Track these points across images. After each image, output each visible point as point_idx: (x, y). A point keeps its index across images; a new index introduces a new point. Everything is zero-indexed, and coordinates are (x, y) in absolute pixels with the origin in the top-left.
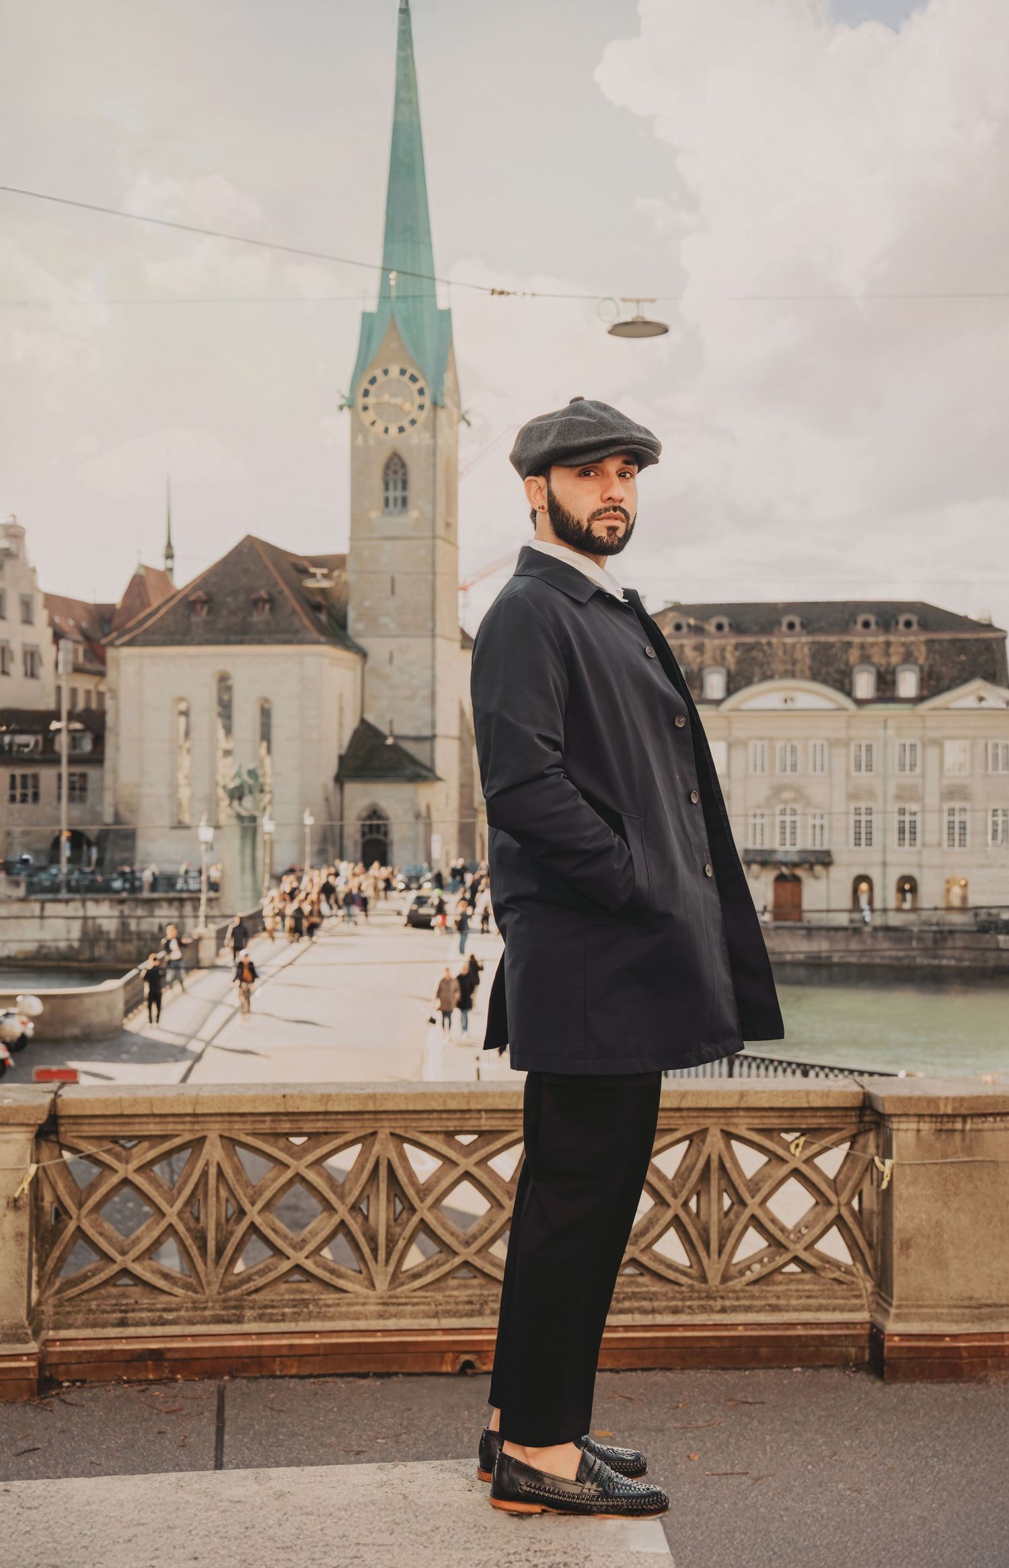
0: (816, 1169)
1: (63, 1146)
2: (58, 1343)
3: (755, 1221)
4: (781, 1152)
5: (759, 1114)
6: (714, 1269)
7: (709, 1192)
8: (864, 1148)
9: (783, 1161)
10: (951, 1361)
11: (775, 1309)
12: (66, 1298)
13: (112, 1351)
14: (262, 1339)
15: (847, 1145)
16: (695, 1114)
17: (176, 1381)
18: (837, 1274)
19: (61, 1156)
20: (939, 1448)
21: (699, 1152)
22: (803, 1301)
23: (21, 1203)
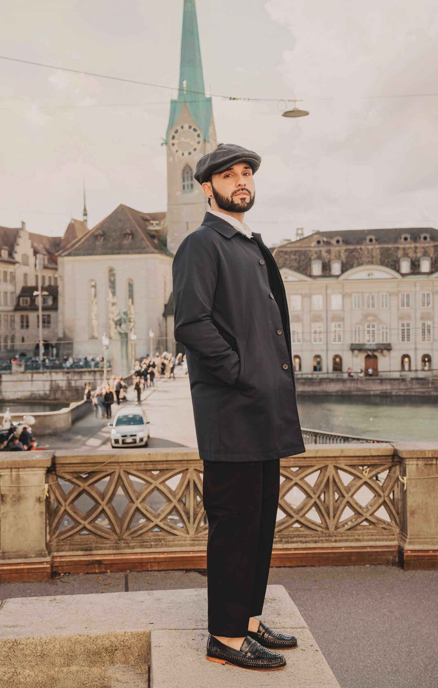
0: (374, 481)
1: (58, 476)
2: (58, 558)
3: (349, 504)
4: (359, 474)
5: (350, 459)
6: (331, 524)
7: (329, 492)
8: (395, 473)
9: (361, 478)
10: (432, 561)
11: (358, 540)
12: (61, 539)
13: (80, 561)
14: (142, 555)
15: (387, 471)
16: (323, 459)
17: (107, 572)
18: (384, 526)
19: (57, 480)
20: (426, 596)
21: (325, 475)
22: (370, 537)
23: (41, 500)
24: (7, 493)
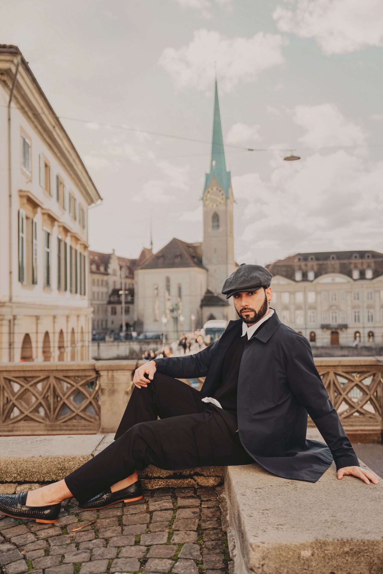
0: (363, 384)
3: (345, 400)
4: (352, 379)
5: (345, 367)
8: (378, 377)
9: (352, 381)
11: (352, 426)
15: (373, 377)
18: (370, 415)
21: (327, 379)
22: (360, 424)
23: (128, 393)
24: (105, 387)
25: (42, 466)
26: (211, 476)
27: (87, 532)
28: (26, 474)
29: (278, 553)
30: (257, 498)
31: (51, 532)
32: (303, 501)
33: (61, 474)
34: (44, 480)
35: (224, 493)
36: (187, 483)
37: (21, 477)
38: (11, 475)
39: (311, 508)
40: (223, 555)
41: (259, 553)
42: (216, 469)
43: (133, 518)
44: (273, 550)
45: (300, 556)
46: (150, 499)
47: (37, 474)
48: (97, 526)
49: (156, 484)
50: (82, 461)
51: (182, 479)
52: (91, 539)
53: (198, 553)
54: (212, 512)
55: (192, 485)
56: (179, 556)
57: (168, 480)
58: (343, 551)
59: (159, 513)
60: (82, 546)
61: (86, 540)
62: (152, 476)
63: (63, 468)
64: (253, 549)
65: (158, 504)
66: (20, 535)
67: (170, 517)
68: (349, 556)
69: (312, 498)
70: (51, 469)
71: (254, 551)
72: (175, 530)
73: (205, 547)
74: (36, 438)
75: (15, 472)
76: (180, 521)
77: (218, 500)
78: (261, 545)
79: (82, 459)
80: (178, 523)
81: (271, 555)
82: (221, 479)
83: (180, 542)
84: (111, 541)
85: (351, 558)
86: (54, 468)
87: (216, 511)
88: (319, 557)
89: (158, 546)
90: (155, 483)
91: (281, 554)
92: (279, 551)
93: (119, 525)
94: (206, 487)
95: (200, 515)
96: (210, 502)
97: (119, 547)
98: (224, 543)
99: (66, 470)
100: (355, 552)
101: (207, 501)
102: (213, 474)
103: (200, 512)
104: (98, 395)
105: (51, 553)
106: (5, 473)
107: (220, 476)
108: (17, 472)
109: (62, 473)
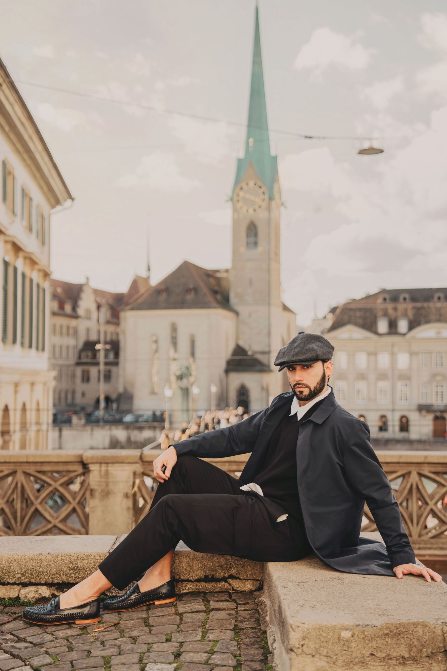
1: (145, 474)
3: (432, 511)
5: (433, 465)
6: (415, 531)
7: (412, 498)
9: (444, 486)
16: (405, 465)
19: (143, 478)
23: (129, 495)
24: (96, 487)
25: (50, 565)
26: (248, 580)
27: (111, 632)
28: (31, 574)
29: (318, 633)
30: (299, 590)
31: (70, 632)
32: (348, 593)
33: (73, 575)
34: (53, 582)
35: (263, 596)
36: (220, 587)
37: (26, 578)
38: (14, 575)
39: (355, 599)
40: (262, 650)
41: (299, 633)
42: (254, 571)
43: (161, 620)
44: (313, 630)
45: (340, 637)
46: (178, 603)
47: (45, 574)
48: (120, 627)
49: (183, 588)
50: (98, 560)
51: (215, 583)
52: (117, 638)
53: (236, 648)
54: (249, 614)
55: (226, 589)
56: (215, 650)
57: (198, 583)
58: (383, 633)
59: (190, 615)
60: (107, 644)
61: (111, 638)
62: (179, 578)
63: (75, 568)
64: (293, 630)
65: (189, 607)
66: (35, 635)
67: (202, 619)
68: (389, 638)
69: (359, 591)
70: (61, 568)
71: (294, 631)
72: (209, 629)
73: (243, 643)
74: (33, 538)
75: (19, 572)
76: (215, 622)
77: (257, 604)
78: (301, 625)
79: (98, 558)
80: (212, 623)
81: (311, 635)
82: (260, 583)
83: (216, 640)
84: (139, 639)
85: (391, 640)
86: (65, 567)
87: (255, 613)
88: (359, 638)
89: (192, 642)
90: (183, 586)
91: (321, 635)
92: (319, 632)
93: (145, 626)
94: (243, 593)
95: (236, 617)
96: (247, 605)
97: (148, 644)
98: (264, 640)
99: (79, 570)
100: (395, 634)
101: (244, 604)
102: (251, 578)
103: (237, 614)
104: (85, 498)
105: (75, 649)
106: (7, 573)
107: (259, 580)
108: (22, 571)
109: (74, 573)
